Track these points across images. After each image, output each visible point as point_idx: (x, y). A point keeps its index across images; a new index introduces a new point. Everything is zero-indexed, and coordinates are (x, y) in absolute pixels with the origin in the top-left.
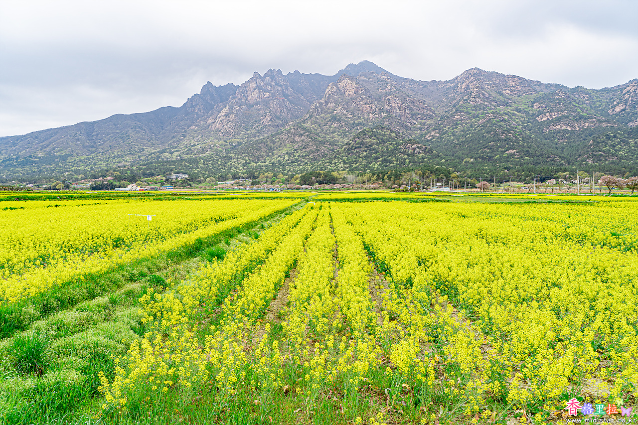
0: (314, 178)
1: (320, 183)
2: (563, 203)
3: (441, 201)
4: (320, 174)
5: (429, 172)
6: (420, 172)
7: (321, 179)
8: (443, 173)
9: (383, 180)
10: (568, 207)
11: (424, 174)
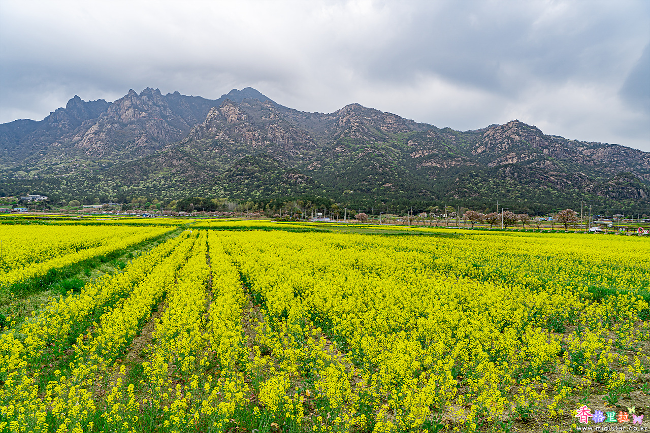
0: (192, 204)
1: (199, 210)
2: (432, 235)
3: (321, 231)
4: (199, 201)
5: (311, 202)
6: (302, 201)
7: (200, 206)
8: (324, 204)
9: (265, 208)
10: (436, 239)
11: (305, 204)
